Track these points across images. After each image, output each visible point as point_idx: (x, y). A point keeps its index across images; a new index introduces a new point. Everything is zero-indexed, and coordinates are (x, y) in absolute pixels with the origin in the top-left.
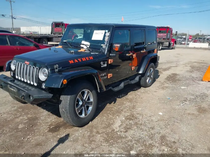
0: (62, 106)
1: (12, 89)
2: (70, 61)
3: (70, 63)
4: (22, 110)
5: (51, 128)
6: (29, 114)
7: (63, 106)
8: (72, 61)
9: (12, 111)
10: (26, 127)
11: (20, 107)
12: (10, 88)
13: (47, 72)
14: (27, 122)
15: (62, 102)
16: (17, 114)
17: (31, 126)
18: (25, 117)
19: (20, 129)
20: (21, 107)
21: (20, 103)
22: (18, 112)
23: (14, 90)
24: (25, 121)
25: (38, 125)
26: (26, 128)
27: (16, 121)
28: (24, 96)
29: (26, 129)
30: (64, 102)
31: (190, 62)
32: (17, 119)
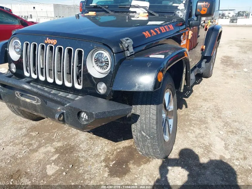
0: (139, 126)
1: (28, 100)
2: (144, 33)
3: (147, 37)
4: (37, 135)
5: (111, 166)
6: (53, 141)
7: (142, 127)
8: (147, 32)
9: (19, 138)
10: (64, 171)
11: (30, 128)
12: (23, 98)
13: (107, 59)
14: (59, 158)
15: (139, 118)
16: (31, 142)
17: (71, 166)
18: (49, 147)
19: (53, 175)
20: (33, 129)
21: (27, 120)
22: (32, 138)
23: (34, 102)
24: (52, 156)
25: (82, 162)
26: (64, 173)
27: (37, 158)
28: (63, 113)
29: (65, 175)
30: (143, 118)
31: (231, 40)
32: (36, 154)
